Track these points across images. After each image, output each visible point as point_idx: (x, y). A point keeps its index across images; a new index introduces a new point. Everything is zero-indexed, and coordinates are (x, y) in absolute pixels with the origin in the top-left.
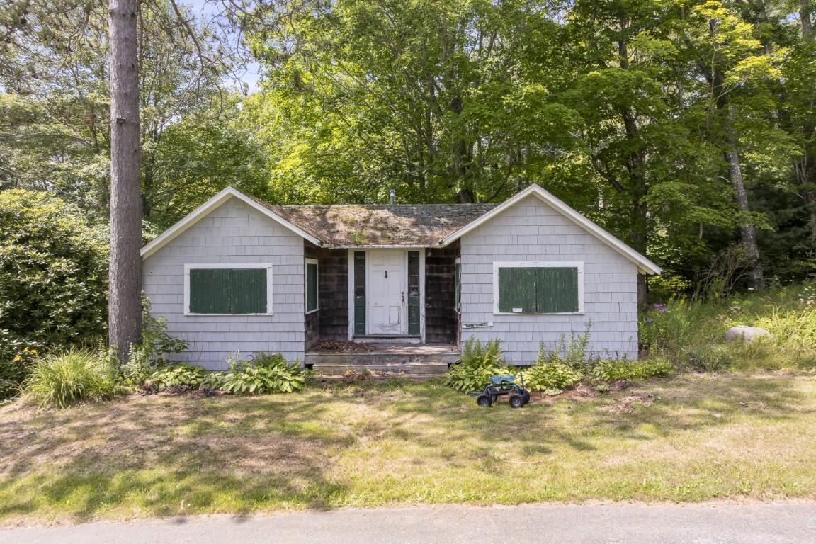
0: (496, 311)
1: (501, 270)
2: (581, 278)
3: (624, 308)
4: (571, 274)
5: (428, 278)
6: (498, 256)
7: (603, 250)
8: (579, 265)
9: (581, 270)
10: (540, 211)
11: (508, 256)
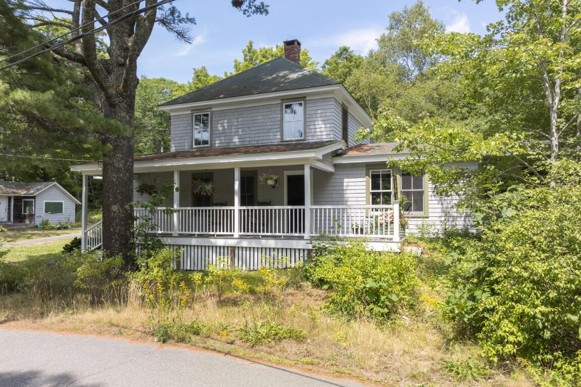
0: (44, 213)
1: (46, 203)
2: (63, 205)
3: (73, 212)
4: (61, 204)
5: (14, 205)
6: (45, 199)
7: (68, 198)
8: (63, 202)
9: (63, 203)
10: (55, 188)
11: (47, 199)
